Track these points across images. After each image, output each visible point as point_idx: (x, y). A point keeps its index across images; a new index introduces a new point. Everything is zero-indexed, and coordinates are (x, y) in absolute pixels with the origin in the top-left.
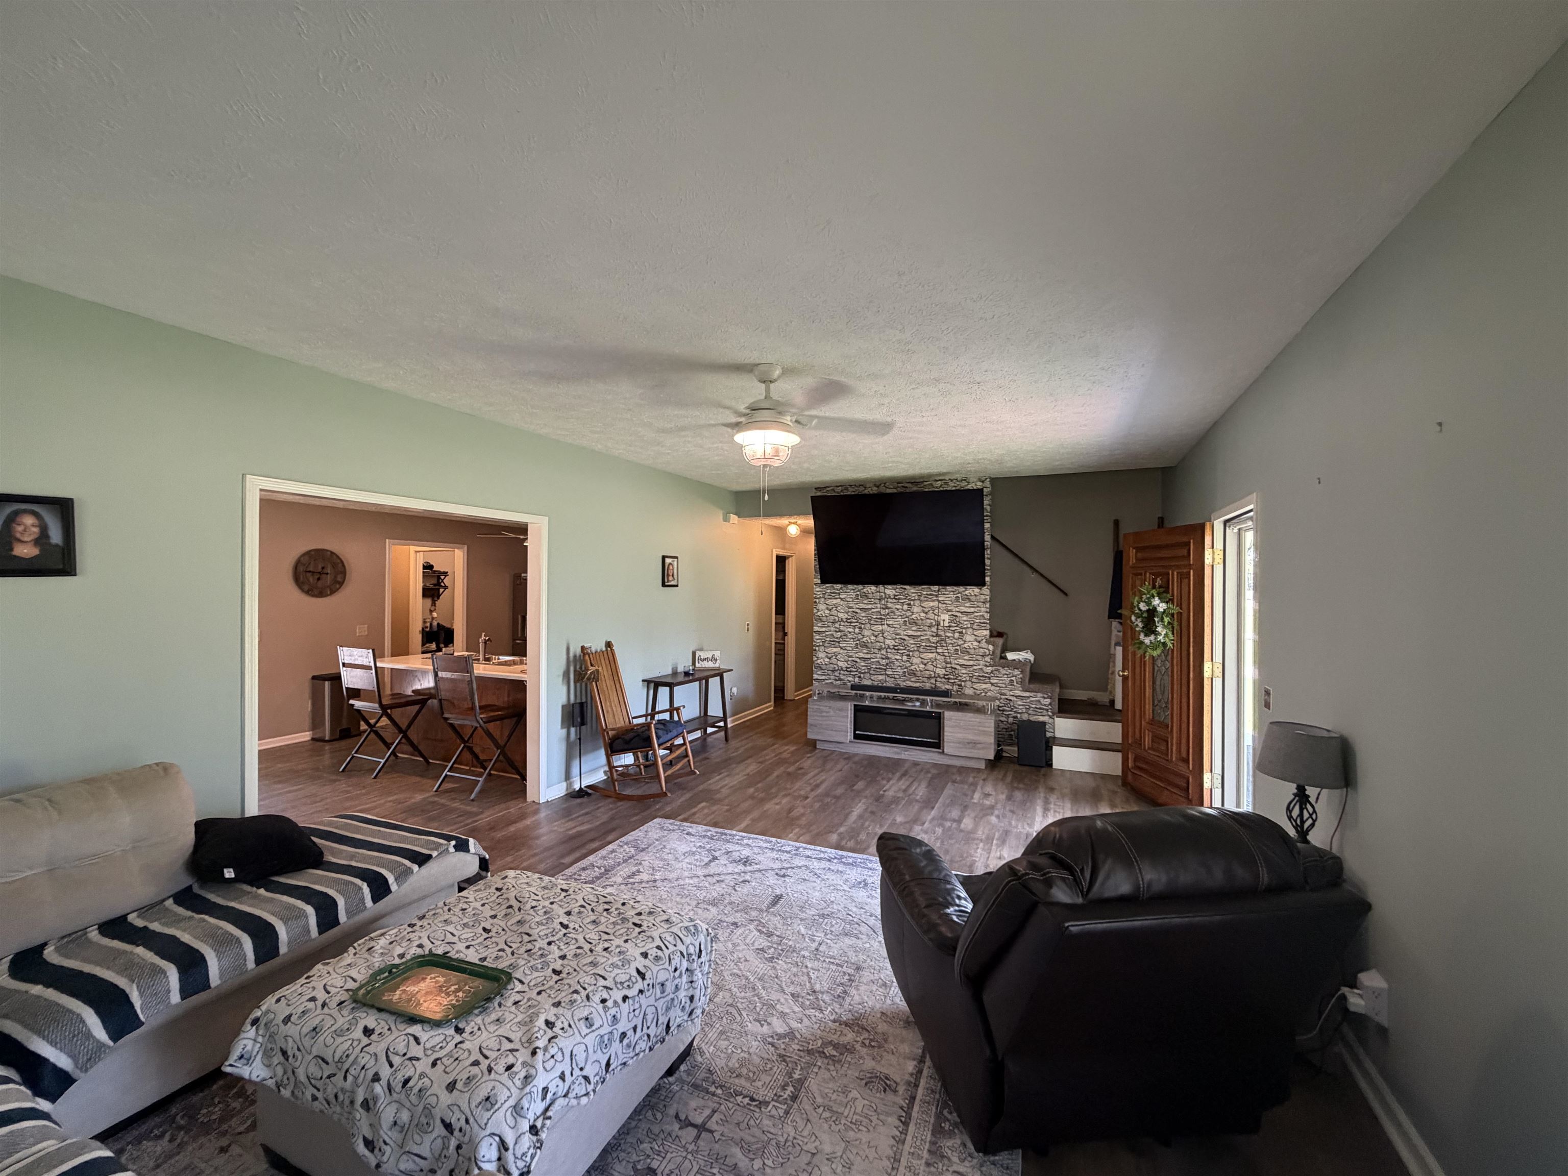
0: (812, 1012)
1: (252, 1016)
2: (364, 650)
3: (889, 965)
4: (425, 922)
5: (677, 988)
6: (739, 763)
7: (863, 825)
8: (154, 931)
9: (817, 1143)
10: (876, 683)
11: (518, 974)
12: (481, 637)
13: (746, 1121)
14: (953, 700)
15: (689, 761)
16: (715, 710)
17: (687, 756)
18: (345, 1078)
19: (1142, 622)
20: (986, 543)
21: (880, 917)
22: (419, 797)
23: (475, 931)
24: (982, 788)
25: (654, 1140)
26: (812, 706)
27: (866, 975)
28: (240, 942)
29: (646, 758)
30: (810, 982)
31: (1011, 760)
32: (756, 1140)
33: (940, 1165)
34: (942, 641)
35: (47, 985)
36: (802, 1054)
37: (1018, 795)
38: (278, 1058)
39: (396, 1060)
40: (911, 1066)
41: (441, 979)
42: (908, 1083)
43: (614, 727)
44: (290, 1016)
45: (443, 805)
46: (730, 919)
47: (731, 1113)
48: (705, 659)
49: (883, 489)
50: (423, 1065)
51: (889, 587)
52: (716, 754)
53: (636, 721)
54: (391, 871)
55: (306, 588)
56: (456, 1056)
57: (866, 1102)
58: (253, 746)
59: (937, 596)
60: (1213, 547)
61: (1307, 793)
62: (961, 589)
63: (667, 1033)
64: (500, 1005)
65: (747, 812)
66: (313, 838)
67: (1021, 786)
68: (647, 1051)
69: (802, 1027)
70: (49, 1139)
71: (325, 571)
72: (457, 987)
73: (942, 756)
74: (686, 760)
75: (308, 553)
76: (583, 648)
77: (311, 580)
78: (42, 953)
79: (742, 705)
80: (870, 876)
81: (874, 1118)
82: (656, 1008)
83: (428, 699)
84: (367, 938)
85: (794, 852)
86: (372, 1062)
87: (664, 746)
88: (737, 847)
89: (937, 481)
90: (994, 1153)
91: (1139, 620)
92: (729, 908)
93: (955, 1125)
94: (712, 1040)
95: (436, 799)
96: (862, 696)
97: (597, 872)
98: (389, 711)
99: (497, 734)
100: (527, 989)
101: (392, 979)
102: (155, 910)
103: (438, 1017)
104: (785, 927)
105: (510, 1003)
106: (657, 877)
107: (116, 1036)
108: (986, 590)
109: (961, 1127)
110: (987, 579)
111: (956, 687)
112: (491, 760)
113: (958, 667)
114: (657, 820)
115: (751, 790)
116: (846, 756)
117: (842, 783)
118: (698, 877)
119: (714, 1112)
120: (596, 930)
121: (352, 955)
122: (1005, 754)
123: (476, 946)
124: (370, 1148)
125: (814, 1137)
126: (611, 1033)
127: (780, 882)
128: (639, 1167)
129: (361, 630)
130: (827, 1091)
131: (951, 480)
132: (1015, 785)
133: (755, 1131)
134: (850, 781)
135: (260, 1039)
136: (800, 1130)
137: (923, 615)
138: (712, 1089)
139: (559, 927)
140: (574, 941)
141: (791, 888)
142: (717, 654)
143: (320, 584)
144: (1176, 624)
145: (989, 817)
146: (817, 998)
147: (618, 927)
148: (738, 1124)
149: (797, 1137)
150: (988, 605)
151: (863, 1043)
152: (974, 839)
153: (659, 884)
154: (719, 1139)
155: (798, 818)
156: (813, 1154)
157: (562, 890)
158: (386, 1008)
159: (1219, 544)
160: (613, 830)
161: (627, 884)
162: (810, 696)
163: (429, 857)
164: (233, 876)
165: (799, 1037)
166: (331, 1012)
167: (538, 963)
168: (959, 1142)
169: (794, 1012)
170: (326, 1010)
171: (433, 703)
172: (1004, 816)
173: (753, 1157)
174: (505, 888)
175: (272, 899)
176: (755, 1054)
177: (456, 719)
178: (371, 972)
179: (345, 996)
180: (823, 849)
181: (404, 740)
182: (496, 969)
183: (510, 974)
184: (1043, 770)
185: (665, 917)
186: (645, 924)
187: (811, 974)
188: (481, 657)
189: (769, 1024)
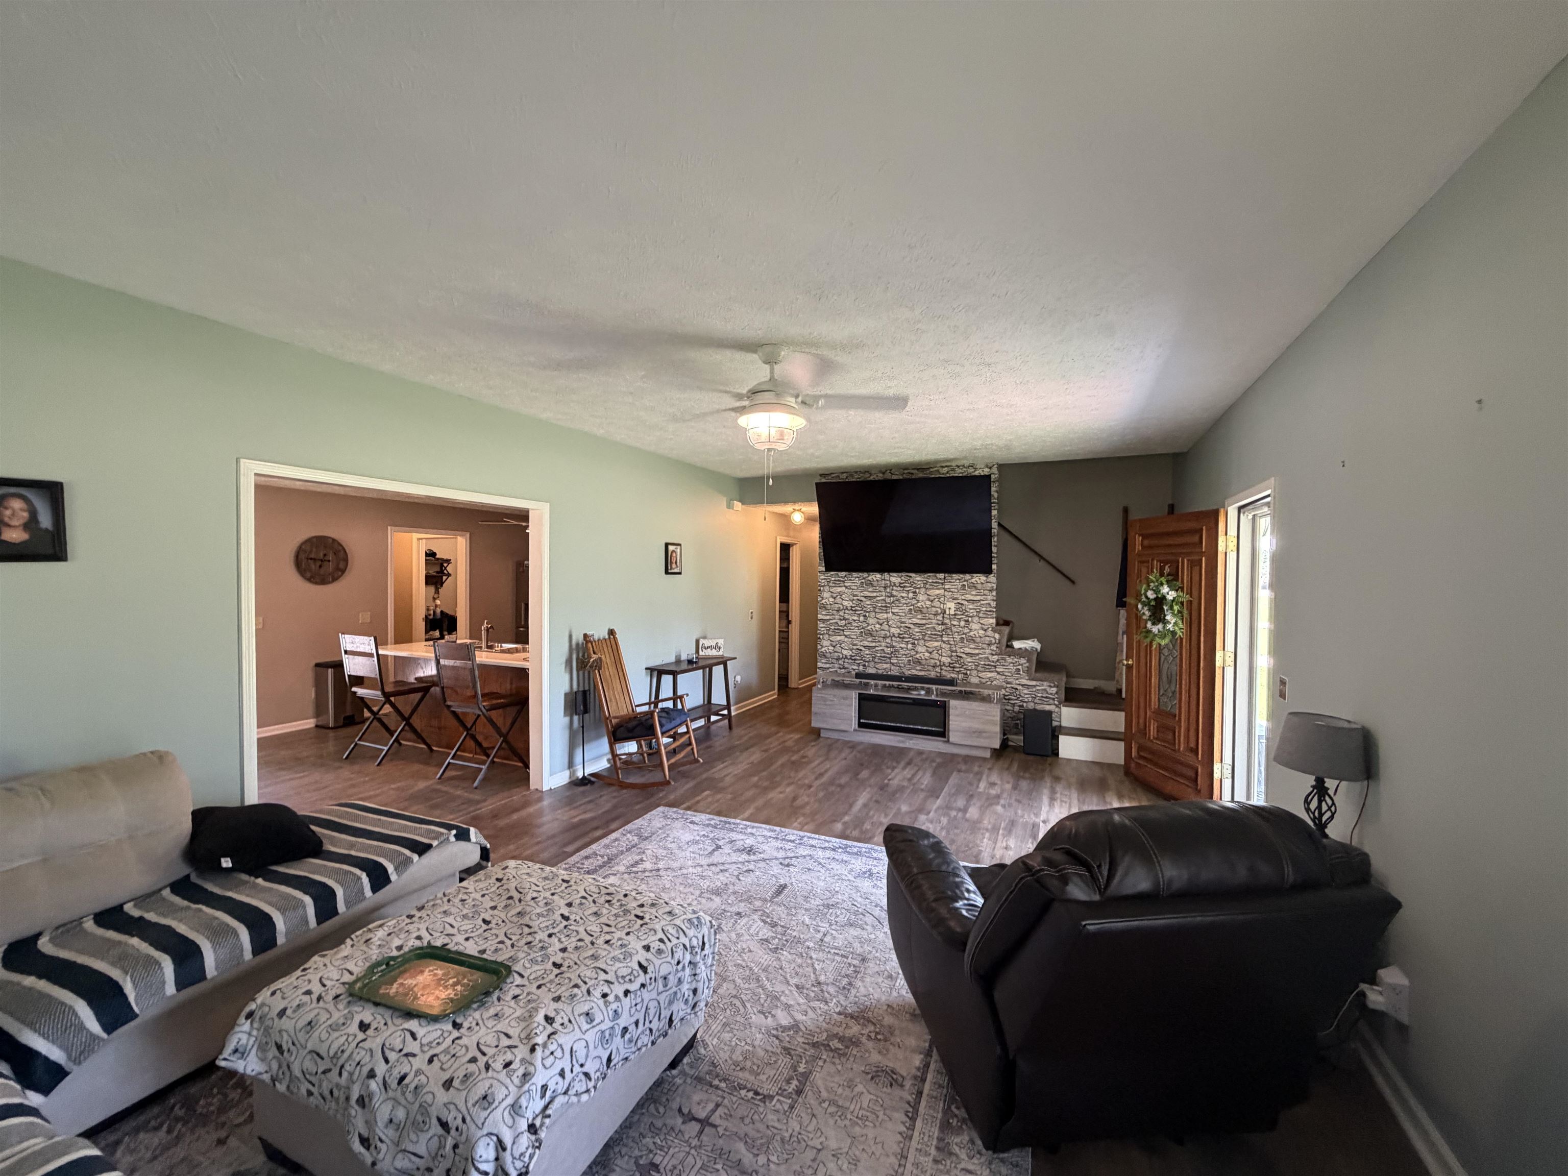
0: (816, 1004)
1: (247, 1010)
2: (366, 638)
3: (894, 957)
4: (423, 913)
5: (680, 981)
6: (742, 752)
7: (867, 814)
8: (150, 922)
9: (823, 1139)
10: (880, 672)
11: (517, 967)
12: (483, 624)
13: (750, 1115)
14: (959, 689)
15: (692, 749)
16: (719, 698)
17: (690, 744)
18: (340, 1074)
19: (1149, 610)
20: (993, 531)
21: (886, 907)
22: (422, 785)
23: (476, 922)
24: (988, 776)
25: (657, 1134)
26: (816, 695)
27: (872, 967)
28: (236, 932)
29: (650, 746)
30: (814, 973)
31: (1016, 749)
32: (759, 1135)
33: (948, 1162)
34: (947, 629)
35: (40, 977)
36: (807, 1047)
37: (1024, 784)
38: (274, 1051)
39: (392, 1056)
40: (917, 1060)
41: (440, 972)
42: (915, 1078)
43: (618, 715)
44: (285, 1010)
45: (446, 792)
46: (735, 909)
47: (735, 1107)
48: (708, 647)
49: (888, 476)
50: (419, 1062)
51: (895, 574)
52: (719, 743)
53: (639, 710)
54: (391, 861)
55: (308, 575)
56: (453, 1052)
57: (872, 1097)
58: (252, 734)
59: (942, 584)
60: (1226, 534)
61: (1326, 785)
62: (968, 576)
63: (670, 1026)
64: (499, 999)
65: (752, 800)
66: (313, 827)
67: (1027, 775)
68: (650, 1045)
69: (807, 1020)
70: (35, 1137)
71: (326, 558)
72: (455, 980)
73: (947, 745)
74: (690, 748)
75: (309, 541)
76: (585, 636)
77: (313, 567)
78: (36, 944)
79: (746, 693)
80: (875, 866)
81: (881, 1114)
82: (659, 1003)
83: (431, 687)
84: (365, 929)
85: (798, 841)
86: (368, 1058)
87: (668, 734)
88: (741, 837)
89: (943, 467)
90: (1004, 1151)
91: (1146, 608)
92: (732, 898)
93: (964, 1121)
94: (716, 1031)
95: (439, 787)
96: (867, 684)
97: (600, 861)
98: (392, 699)
99: (499, 722)
100: (527, 983)
101: (390, 972)
102: (153, 898)
103: (435, 1012)
104: (790, 918)
105: (508, 997)
106: (660, 866)
107: (110, 1027)
108: (992, 578)
109: (969, 1123)
110: (994, 567)
111: (961, 676)
112: (494, 748)
113: (964, 656)
114: (661, 809)
115: (756, 779)
116: (850, 745)
117: (846, 771)
118: (702, 866)
119: (717, 1106)
120: (598, 922)
121: (349, 947)
122: (1010, 743)
123: (476, 939)
124: (366, 1144)
125: (819, 1134)
126: (612, 1028)
127: (784, 871)
128: (641, 1162)
129: (365, 617)
130: (832, 1085)
131: (958, 467)
132: (1022, 774)
133: (759, 1125)
134: (854, 770)
135: (255, 1033)
136: (805, 1124)
137: (928, 603)
138: (716, 1082)
139: (560, 918)
140: (575, 933)
141: (795, 877)
142: (721, 642)
143: (322, 571)
144: (1185, 612)
145: (994, 807)
146: (822, 990)
147: (620, 919)
148: (742, 1119)
149: (803, 1132)
150: (994, 593)
151: (869, 1036)
152: (979, 829)
153: (661, 873)
154: (723, 1134)
155: (803, 807)
156: (819, 1150)
157: (563, 881)
158: (383, 1001)
159: (1232, 531)
160: (614, 820)
161: (630, 873)
162: (814, 684)
163: (429, 847)
164: (230, 865)
165: (804, 1029)
166: (327, 1006)
167: (538, 955)
168: (967, 1138)
169: (799, 1004)
170: (321, 1003)
171: (436, 690)
172: (1010, 805)
173: (756, 1152)
174: (505, 878)
175: (271, 889)
176: (759, 1046)
177: (459, 706)
178: (368, 964)
179: (341, 990)
180: (827, 838)
181: (407, 728)
182: (495, 962)
183: (509, 967)
184: (1049, 760)
185: (668, 909)
186: (647, 917)
187: (816, 965)
188: (484, 645)
189: (773, 1016)
